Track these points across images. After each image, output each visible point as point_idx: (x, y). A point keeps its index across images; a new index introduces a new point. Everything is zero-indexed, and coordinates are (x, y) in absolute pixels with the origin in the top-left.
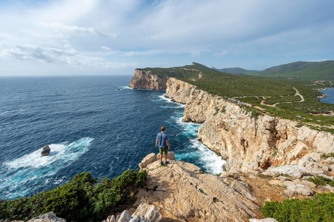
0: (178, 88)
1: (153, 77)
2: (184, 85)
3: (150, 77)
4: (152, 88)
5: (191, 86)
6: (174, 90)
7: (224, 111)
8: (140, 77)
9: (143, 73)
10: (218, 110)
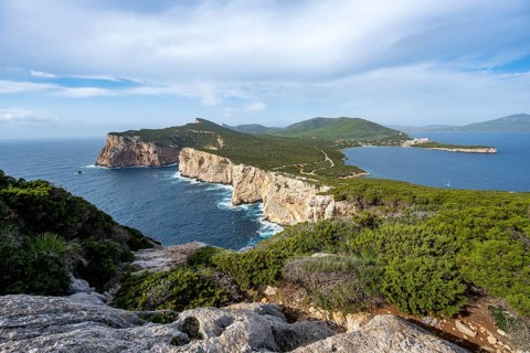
0: (201, 162)
1: (145, 146)
2: (210, 158)
3: (140, 147)
4: (148, 163)
5: (222, 159)
6: (196, 165)
7: (287, 186)
8: (120, 147)
9: (126, 140)
10: (279, 187)
